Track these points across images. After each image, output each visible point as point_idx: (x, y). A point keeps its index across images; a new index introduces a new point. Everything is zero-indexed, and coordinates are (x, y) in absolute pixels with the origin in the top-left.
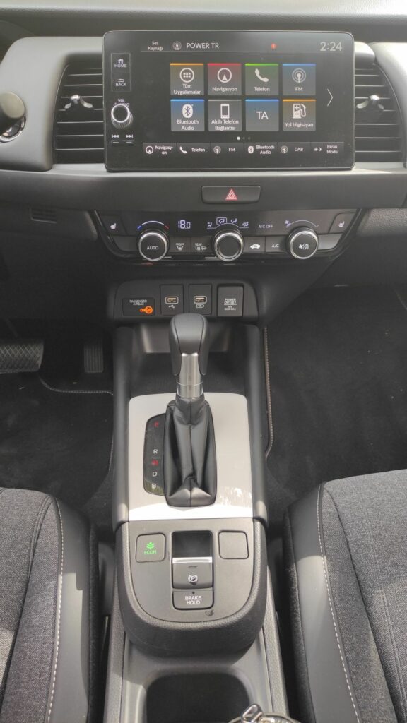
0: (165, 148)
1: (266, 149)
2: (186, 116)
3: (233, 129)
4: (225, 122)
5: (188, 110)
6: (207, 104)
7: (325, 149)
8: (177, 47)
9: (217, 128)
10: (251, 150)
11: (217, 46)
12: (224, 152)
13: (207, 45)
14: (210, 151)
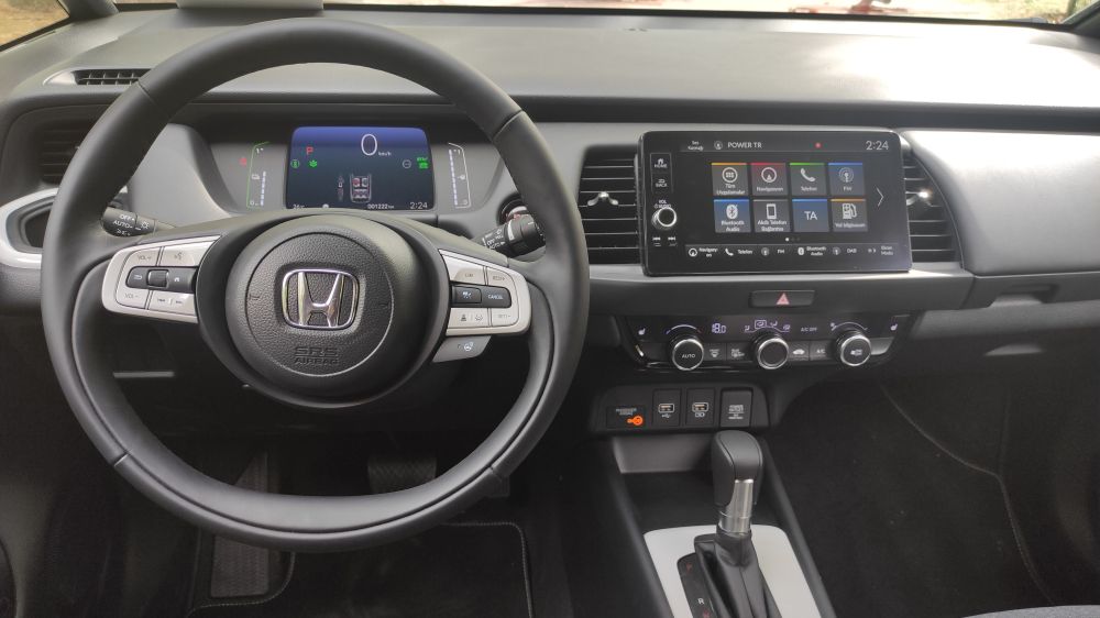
0: (710, 251)
1: (818, 251)
2: (731, 217)
3: (782, 229)
4: (772, 222)
5: (732, 211)
6: (752, 204)
7: (879, 250)
8: (718, 147)
9: (764, 229)
10: (801, 251)
11: (760, 145)
12: (773, 253)
13: (750, 145)
14: (758, 253)
